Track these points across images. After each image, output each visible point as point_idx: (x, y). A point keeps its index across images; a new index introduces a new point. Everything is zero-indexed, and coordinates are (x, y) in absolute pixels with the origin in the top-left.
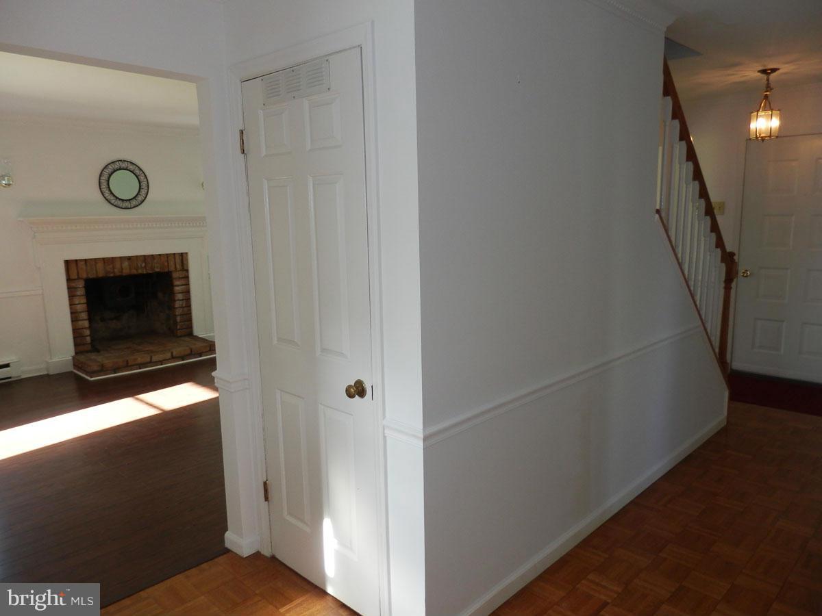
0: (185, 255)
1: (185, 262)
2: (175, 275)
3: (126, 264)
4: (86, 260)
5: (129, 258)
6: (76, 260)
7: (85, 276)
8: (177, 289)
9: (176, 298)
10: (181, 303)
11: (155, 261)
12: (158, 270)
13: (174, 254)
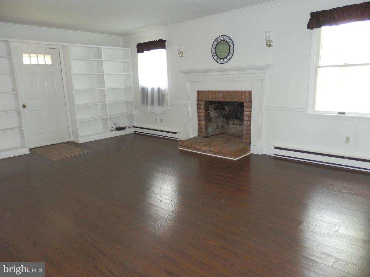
0: (251, 92)
1: (251, 97)
2: (245, 105)
3: (221, 95)
4: (205, 91)
5: (223, 92)
6: (202, 91)
7: (204, 100)
8: (245, 113)
9: (245, 119)
10: (247, 122)
11: (235, 94)
12: (236, 100)
13: (246, 91)
